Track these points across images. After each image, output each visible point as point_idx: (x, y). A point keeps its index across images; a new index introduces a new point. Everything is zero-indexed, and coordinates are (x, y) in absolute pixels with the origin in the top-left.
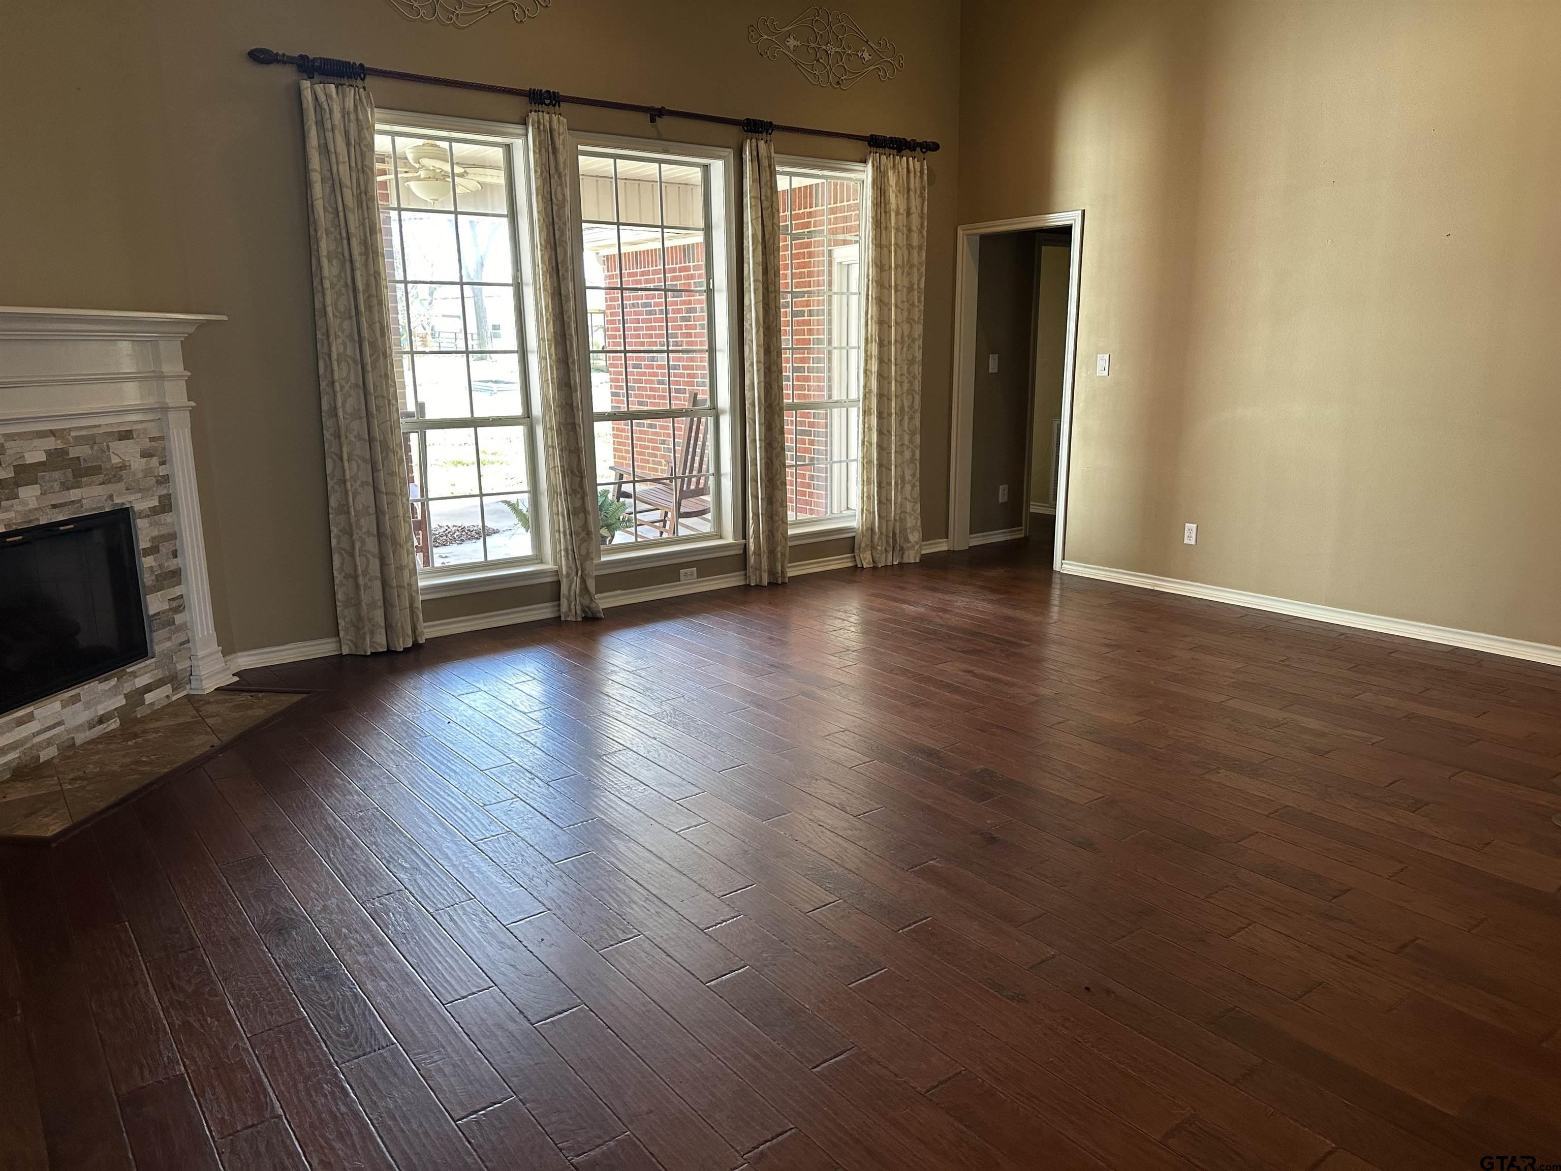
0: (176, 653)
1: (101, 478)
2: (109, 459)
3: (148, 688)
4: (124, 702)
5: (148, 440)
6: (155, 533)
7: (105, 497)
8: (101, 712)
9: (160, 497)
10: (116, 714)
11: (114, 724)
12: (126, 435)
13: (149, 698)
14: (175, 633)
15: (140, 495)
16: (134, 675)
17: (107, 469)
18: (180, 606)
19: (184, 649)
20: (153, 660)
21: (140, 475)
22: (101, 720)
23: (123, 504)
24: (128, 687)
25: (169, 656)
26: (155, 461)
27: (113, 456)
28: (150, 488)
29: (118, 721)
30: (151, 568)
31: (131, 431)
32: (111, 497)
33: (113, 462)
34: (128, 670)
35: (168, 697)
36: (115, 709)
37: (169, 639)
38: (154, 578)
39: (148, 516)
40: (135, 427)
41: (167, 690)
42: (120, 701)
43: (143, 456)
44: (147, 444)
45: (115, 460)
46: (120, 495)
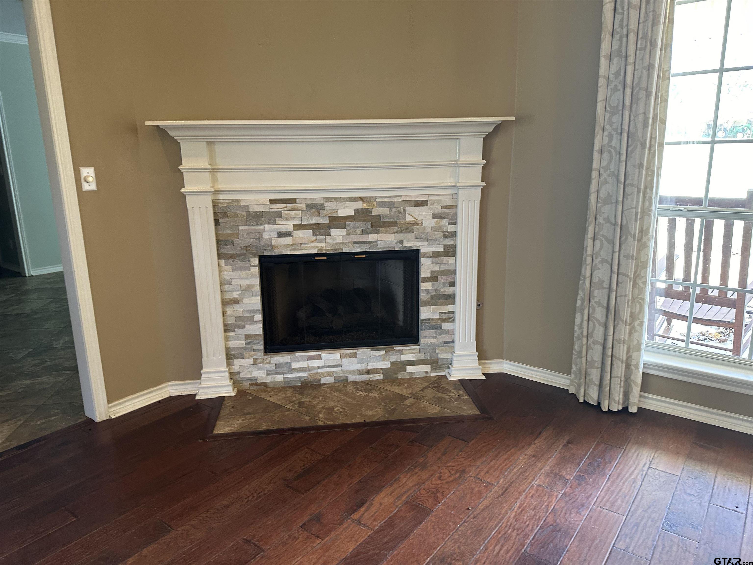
0: (439, 347)
1: (395, 229)
2: (405, 217)
3: (411, 363)
4: (389, 366)
5: (440, 207)
6: (437, 268)
7: (396, 241)
8: (369, 367)
9: (445, 246)
10: (381, 371)
11: (379, 377)
12: (423, 203)
13: (410, 369)
14: (440, 335)
15: (427, 243)
16: (401, 352)
17: (401, 224)
18: (450, 318)
19: (446, 346)
20: (418, 347)
21: (429, 230)
22: (368, 372)
23: (411, 247)
24: (394, 358)
25: (433, 347)
26: (445, 222)
27: (407, 215)
28: (436, 239)
29: (382, 376)
30: (427, 290)
31: (427, 201)
32: (401, 242)
33: (407, 220)
34: (395, 348)
35: (426, 372)
36: (381, 369)
37: (436, 337)
38: (429, 296)
39: (430, 257)
40: (430, 198)
41: (427, 368)
42: (387, 365)
43: (433, 218)
44: (438, 210)
45: (409, 219)
46: (409, 241)
